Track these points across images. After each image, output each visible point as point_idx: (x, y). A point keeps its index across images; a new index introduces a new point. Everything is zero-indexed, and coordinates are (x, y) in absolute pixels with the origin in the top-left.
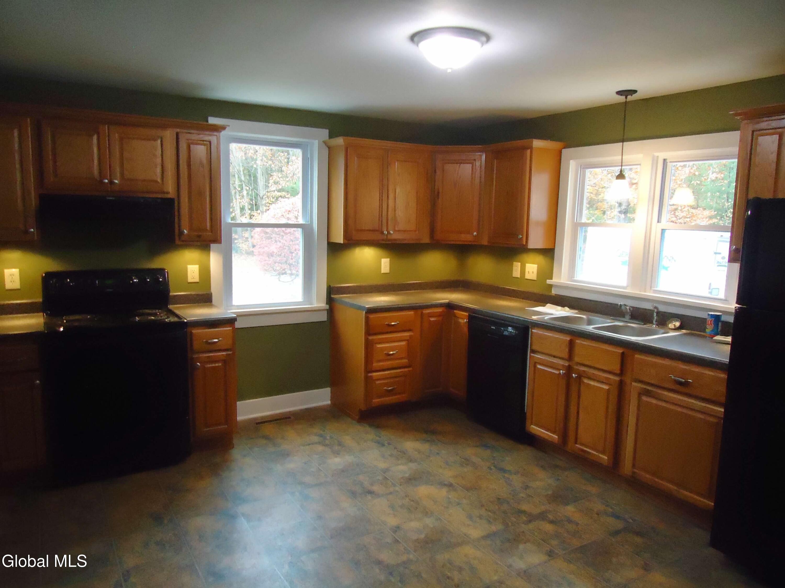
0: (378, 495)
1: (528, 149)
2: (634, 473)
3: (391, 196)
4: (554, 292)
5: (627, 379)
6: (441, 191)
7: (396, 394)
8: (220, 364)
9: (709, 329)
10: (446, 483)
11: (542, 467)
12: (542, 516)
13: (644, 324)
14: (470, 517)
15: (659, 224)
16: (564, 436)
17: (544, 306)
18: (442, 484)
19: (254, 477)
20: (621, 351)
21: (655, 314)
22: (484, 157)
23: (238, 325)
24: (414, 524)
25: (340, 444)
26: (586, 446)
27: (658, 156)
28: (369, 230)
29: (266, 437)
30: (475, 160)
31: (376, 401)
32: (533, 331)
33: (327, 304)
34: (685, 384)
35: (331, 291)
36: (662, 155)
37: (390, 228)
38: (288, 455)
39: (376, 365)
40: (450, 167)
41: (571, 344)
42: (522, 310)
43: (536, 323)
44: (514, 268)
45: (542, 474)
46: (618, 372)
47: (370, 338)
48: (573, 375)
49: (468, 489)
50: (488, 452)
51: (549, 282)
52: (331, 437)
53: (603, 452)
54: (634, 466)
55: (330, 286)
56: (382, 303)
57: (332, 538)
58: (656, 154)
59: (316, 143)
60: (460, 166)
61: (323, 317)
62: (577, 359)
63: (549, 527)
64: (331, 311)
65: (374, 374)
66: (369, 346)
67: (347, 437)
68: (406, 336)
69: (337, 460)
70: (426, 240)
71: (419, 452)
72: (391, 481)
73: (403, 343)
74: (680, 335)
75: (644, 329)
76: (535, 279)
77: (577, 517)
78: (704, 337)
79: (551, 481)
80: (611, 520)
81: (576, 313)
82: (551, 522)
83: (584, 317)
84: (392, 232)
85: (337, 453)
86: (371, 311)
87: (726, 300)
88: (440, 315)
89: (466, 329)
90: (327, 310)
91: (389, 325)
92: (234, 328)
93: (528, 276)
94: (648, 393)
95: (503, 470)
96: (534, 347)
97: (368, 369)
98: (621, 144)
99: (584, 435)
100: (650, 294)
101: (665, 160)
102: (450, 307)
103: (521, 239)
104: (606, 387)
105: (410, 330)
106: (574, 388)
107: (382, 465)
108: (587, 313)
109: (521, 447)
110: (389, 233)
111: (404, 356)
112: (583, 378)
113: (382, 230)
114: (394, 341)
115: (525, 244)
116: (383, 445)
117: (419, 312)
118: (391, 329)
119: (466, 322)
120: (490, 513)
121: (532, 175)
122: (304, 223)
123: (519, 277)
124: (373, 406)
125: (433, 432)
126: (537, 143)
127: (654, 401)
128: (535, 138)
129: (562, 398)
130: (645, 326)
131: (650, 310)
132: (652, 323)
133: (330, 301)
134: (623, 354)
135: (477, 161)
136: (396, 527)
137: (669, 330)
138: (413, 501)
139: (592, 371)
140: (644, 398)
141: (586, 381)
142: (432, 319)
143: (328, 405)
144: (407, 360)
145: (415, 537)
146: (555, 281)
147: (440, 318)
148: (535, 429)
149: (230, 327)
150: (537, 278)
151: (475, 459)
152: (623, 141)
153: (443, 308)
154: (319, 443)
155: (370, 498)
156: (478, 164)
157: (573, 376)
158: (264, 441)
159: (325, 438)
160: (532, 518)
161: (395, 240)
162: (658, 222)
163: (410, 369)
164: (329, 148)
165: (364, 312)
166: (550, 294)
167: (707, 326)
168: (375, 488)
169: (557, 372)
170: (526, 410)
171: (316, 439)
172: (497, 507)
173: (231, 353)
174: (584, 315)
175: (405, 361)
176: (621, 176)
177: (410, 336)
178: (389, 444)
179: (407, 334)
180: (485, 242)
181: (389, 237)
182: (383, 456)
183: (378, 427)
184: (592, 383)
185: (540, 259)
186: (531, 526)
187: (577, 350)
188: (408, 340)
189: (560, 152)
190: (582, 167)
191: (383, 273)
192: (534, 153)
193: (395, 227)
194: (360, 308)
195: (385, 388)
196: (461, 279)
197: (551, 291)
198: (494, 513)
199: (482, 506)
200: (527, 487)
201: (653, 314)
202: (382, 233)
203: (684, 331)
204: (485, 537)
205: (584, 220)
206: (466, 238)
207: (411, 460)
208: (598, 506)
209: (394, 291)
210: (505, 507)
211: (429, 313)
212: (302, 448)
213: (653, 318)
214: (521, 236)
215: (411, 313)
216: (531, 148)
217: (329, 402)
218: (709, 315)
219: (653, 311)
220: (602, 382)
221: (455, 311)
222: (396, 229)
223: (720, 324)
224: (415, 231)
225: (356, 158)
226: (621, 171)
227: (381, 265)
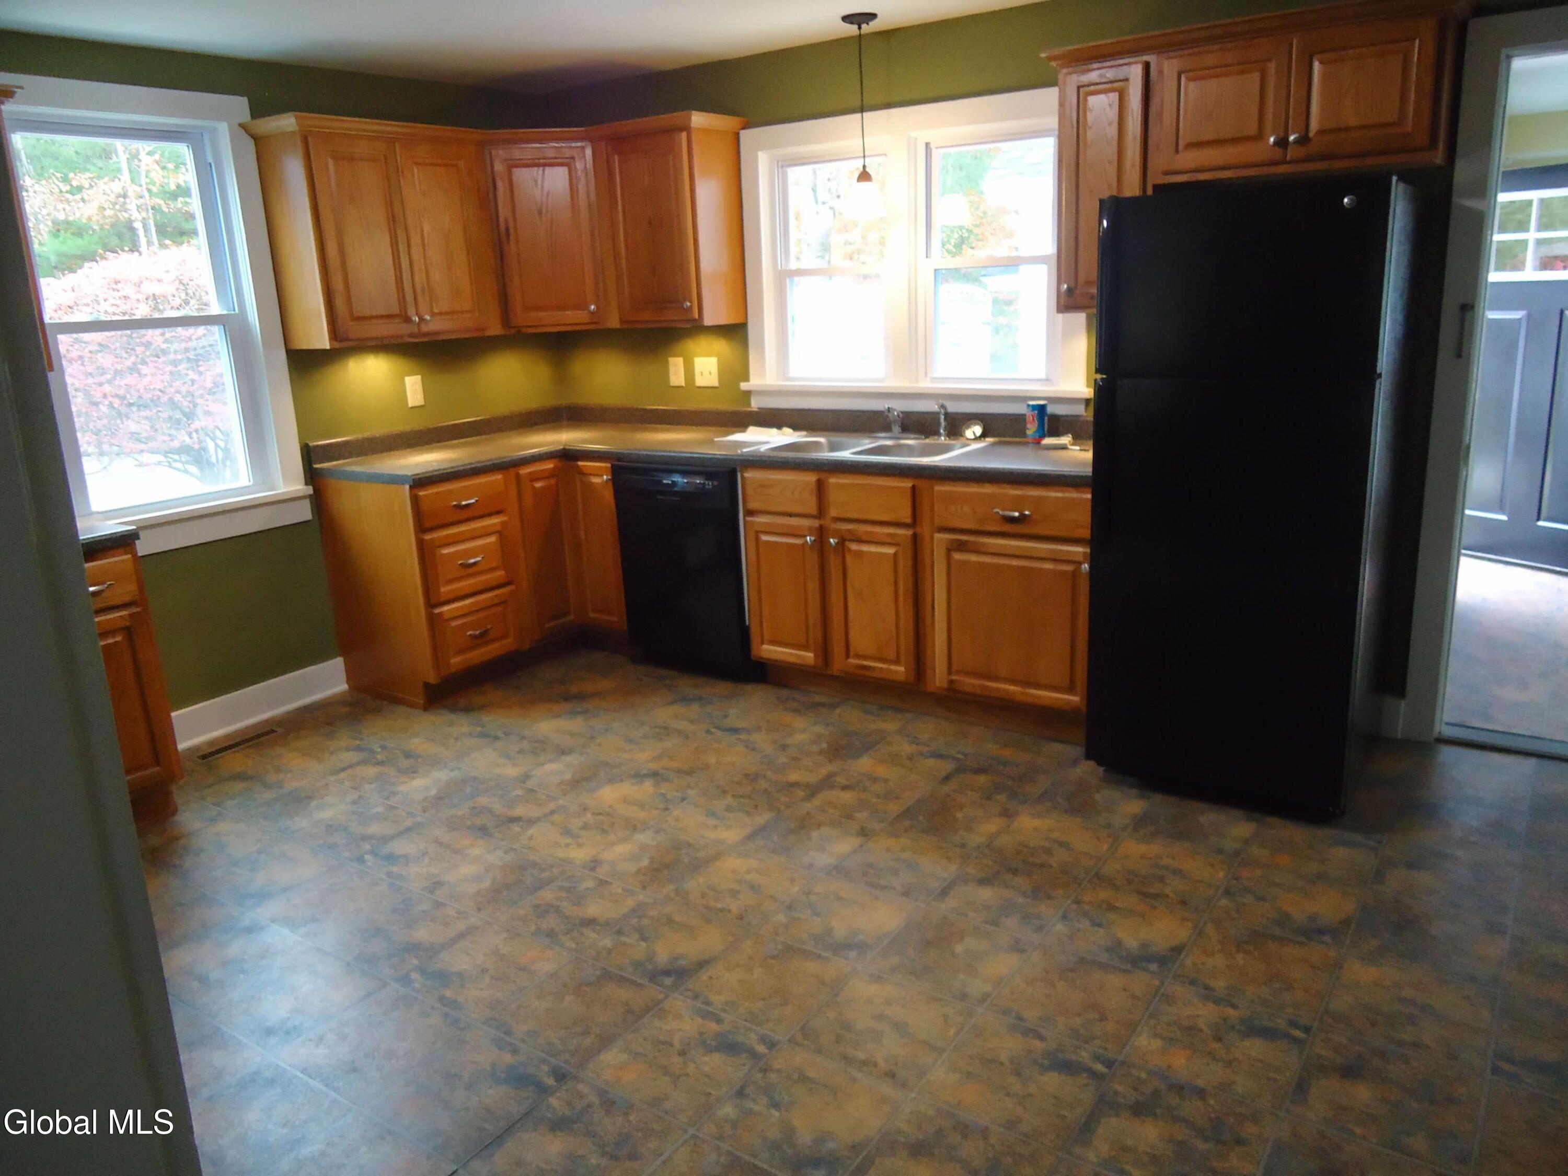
0: (531, 822)
1: (681, 130)
2: (951, 682)
3: (416, 240)
4: (755, 404)
5: (925, 530)
6: (511, 224)
7: (493, 641)
8: (119, 638)
9: (1032, 429)
10: (645, 772)
11: (795, 711)
12: (827, 782)
13: (926, 438)
14: (712, 814)
15: (928, 259)
16: (825, 652)
17: (744, 431)
18: (639, 777)
19: (259, 852)
20: (910, 485)
21: (942, 417)
22: (589, 152)
23: (143, 547)
24: (622, 849)
25: (408, 755)
26: (866, 657)
27: (916, 139)
28: (382, 317)
29: (240, 777)
30: (573, 158)
31: (456, 661)
32: (746, 475)
33: (307, 484)
34: (1022, 519)
35: (309, 455)
36: (923, 136)
37: (423, 307)
38: (310, 798)
39: (445, 590)
40: (523, 176)
41: (820, 486)
42: (711, 442)
43: (748, 461)
44: (672, 370)
45: (799, 722)
46: (909, 520)
47: (427, 537)
48: (832, 540)
49: (689, 773)
50: (695, 708)
51: (744, 386)
52: (383, 748)
53: (897, 661)
54: (950, 672)
55: (307, 445)
56: (435, 464)
57: (479, 910)
58: (914, 134)
59: (223, 128)
60: (544, 171)
61: (305, 513)
62: (833, 512)
63: (847, 797)
64: (319, 500)
65: (445, 608)
66: (425, 552)
67: (416, 741)
68: (494, 525)
69: (418, 783)
70: (495, 329)
71: (572, 734)
72: (543, 793)
73: (492, 539)
74: (987, 446)
75: (926, 445)
76: (716, 384)
77: (881, 771)
78: (1026, 444)
79: (819, 729)
80: (931, 762)
81: (806, 436)
82: (845, 788)
83: (822, 440)
84: (428, 318)
85: (412, 772)
86: (421, 482)
87: (1047, 380)
88: (552, 474)
89: (608, 496)
90: (310, 496)
91: (459, 507)
92: (135, 554)
93: (700, 381)
94: (961, 547)
95: (734, 730)
96: (752, 505)
97: (432, 601)
98: (859, 115)
99: (861, 640)
100: (925, 385)
101: (927, 144)
102: (568, 456)
103: (690, 309)
104: (890, 550)
105: (498, 513)
106: (834, 563)
107: (512, 771)
108: (826, 433)
109: (749, 688)
110: (422, 319)
111: (494, 565)
112: (847, 543)
113: (406, 312)
114: (473, 538)
115: (697, 317)
116: (497, 738)
117: (512, 471)
118: (464, 514)
119: (608, 480)
120: (742, 800)
121: (697, 182)
122: (225, 312)
123: (683, 384)
124: (453, 670)
125: (581, 697)
126: (698, 119)
127: (973, 558)
128: (696, 110)
129: (813, 586)
130: (927, 441)
131: (932, 413)
132: (937, 433)
133: (312, 476)
134: (914, 487)
135: (576, 159)
136: (592, 862)
137: (969, 442)
138: (600, 814)
139: (863, 528)
140: (957, 556)
141: (854, 547)
142: (538, 485)
143: (344, 692)
144: (503, 572)
145: (632, 868)
146: (754, 382)
147: (552, 481)
148: (769, 651)
149: (126, 553)
150: (720, 382)
151: (675, 724)
152: (862, 110)
153: (554, 461)
154: (364, 762)
155: (517, 829)
156: (579, 165)
157: (830, 542)
158: (239, 786)
159: (372, 751)
160: (812, 791)
161: (437, 333)
162: (927, 257)
163: (512, 587)
164: (258, 140)
165: (407, 487)
166: (749, 409)
167: (1028, 426)
168: (519, 811)
169: (799, 541)
170: (747, 621)
171: (349, 757)
172: (750, 788)
173: (138, 609)
174: (820, 436)
175: (501, 573)
176: (864, 176)
177: (503, 524)
178: (506, 734)
179: (495, 520)
180: (613, 322)
181: (425, 328)
182: (508, 757)
183: (468, 709)
184: (865, 548)
185: (721, 345)
186: (816, 802)
187: (833, 496)
188: (498, 532)
189: (737, 136)
190: (780, 164)
191: (411, 408)
192: (694, 138)
193: (432, 308)
194: (394, 480)
195: (469, 633)
196: (564, 402)
197: (749, 405)
198: (749, 797)
199: (724, 792)
200: (784, 747)
201: (939, 419)
202: (408, 320)
203: (990, 440)
204: (750, 837)
205: (793, 265)
206: (573, 318)
207: (563, 751)
208: (907, 748)
209: (438, 441)
210: (762, 784)
211: (530, 473)
212: (332, 778)
213: (939, 424)
214: (689, 304)
215: (498, 477)
216: (687, 128)
217: (344, 687)
218: (1028, 405)
219: (938, 413)
220: (883, 544)
221: (580, 463)
222: (436, 311)
223: (1046, 418)
224: (471, 311)
225: (331, 162)
226: (864, 167)
227: (405, 392)
